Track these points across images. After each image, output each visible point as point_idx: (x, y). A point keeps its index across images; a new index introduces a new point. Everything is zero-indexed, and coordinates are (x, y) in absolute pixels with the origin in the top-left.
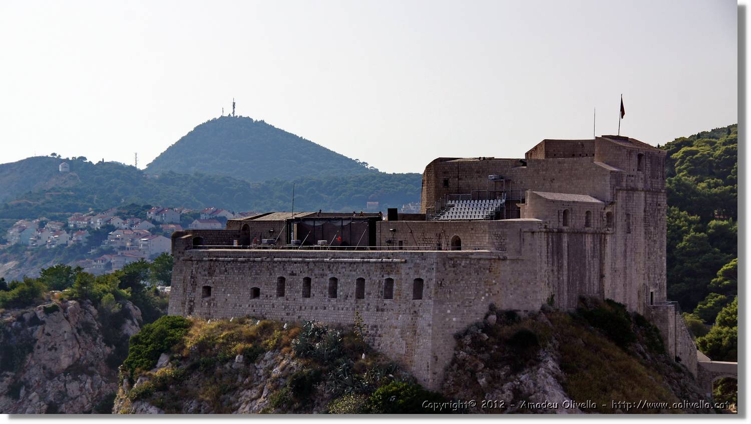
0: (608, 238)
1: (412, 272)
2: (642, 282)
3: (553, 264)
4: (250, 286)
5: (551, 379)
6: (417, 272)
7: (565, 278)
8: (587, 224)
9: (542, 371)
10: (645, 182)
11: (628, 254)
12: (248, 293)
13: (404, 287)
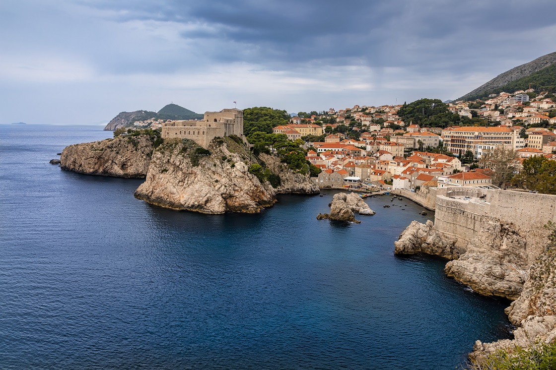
0: (234, 125)
2: (239, 132)
3: (225, 129)
4: (175, 133)
5: (225, 148)
6: (203, 130)
7: (227, 131)
8: (231, 123)
9: (224, 146)
11: (237, 127)
13: (201, 133)
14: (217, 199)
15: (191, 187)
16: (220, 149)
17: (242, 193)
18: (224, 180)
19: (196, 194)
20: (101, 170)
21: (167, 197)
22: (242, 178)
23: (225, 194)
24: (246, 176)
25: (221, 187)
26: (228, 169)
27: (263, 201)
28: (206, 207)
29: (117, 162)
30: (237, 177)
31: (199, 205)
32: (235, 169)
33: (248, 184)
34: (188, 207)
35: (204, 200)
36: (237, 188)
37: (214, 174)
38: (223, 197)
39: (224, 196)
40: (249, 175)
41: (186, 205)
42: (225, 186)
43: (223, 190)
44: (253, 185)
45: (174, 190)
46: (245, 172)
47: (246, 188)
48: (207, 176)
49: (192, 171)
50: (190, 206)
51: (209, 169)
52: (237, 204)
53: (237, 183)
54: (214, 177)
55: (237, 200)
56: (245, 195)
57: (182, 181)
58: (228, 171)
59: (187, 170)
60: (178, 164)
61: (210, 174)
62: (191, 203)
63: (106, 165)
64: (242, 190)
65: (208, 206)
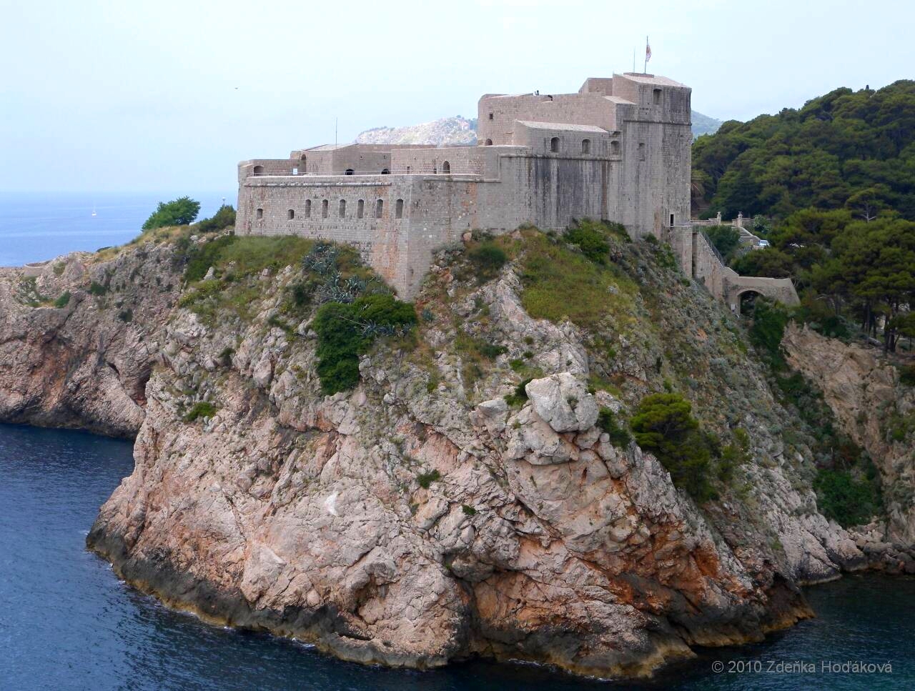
0: (614, 165)
1: (395, 194)
2: (660, 205)
3: (537, 186)
4: (288, 209)
5: (508, 290)
6: (399, 193)
7: (554, 200)
8: (586, 151)
9: (502, 282)
10: (664, 114)
11: (642, 178)
12: (286, 214)
13: (390, 207)
14: (420, 582)
15: (302, 505)
16: (479, 302)
17: (559, 552)
18: (464, 476)
19: (318, 548)
20: (53, 401)
21: (191, 554)
22: (563, 470)
23: (464, 553)
24: (589, 456)
25: (447, 513)
26: (489, 413)
27: (701, 607)
28: (356, 621)
29: (119, 362)
30: (533, 459)
31: (323, 611)
32: (523, 415)
33: (595, 501)
34: (272, 614)
35: (350, 582)
36: (529, 527)
37: (423, 440)
38: (451, 574)
39: (457, 564)
40: (608, 450)
41: (264, 602)
42: (470, 511)
43: (453, 529)
44: (632, 509)
45: (226, 518)
46: (577, 433)
47: (582, 525)
48: (387, 446)
49: (318, 418)
50: (281, 609)
51: (402, 409)
52: (526, 620)
53: (529, 494)
54: (419, 455)
55: (533, 594)
56: (575, 568)
57: (269, 470)
58: (490, 426)
59: (298, 416)
60: (262, 374)
61: (400, 435)
62: (288, 598)
63: (77, 377)
64: (557, 538)
65: (369, 619)
